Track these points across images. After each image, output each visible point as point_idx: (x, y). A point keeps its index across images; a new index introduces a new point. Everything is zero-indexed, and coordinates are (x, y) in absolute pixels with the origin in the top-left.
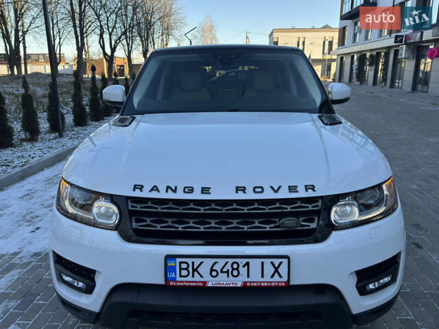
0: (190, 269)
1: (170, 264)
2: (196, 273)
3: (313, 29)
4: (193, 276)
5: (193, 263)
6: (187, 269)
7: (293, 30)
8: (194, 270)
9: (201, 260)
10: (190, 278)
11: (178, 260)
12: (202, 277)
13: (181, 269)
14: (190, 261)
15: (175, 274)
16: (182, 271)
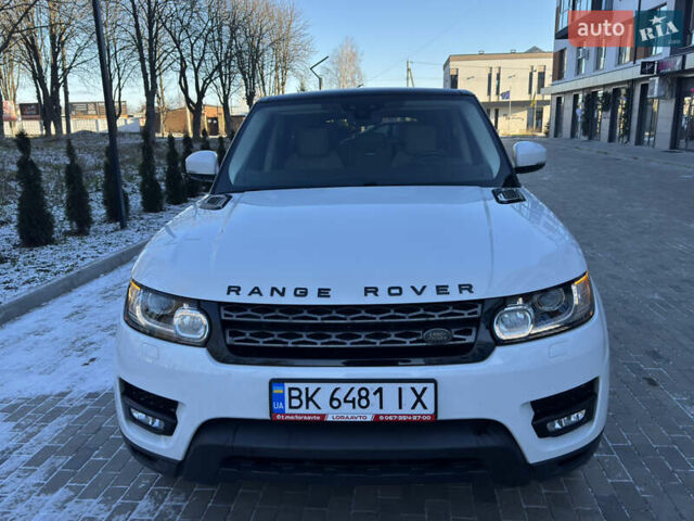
0: (303, 398)
1: (277, 390)
2: (311, 403)
3: (513, 55)
4: (307, 407)
5: (307, 389)
6: (299, 398)
7: (482, 56)
8: (309, 399)
9: (318, 385)
10: (303, 410)
11: (287, 385)
12: (319, 408)
13: (291, 398)
14: (302, 386)
15: (284, 405)
16: (293, 400)
